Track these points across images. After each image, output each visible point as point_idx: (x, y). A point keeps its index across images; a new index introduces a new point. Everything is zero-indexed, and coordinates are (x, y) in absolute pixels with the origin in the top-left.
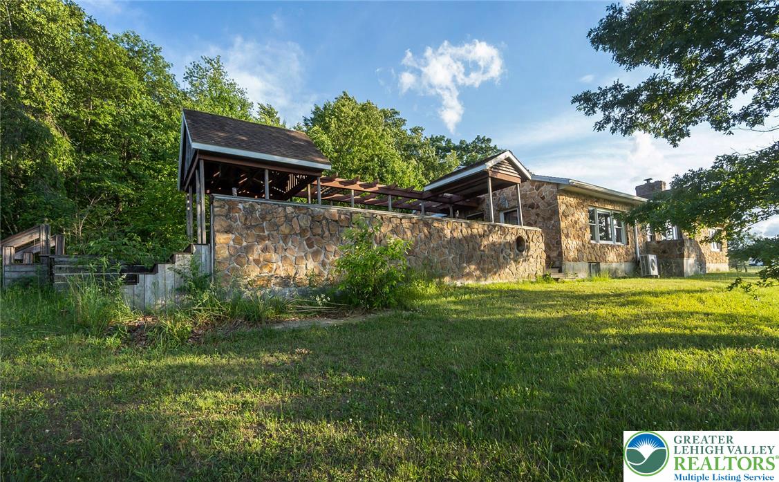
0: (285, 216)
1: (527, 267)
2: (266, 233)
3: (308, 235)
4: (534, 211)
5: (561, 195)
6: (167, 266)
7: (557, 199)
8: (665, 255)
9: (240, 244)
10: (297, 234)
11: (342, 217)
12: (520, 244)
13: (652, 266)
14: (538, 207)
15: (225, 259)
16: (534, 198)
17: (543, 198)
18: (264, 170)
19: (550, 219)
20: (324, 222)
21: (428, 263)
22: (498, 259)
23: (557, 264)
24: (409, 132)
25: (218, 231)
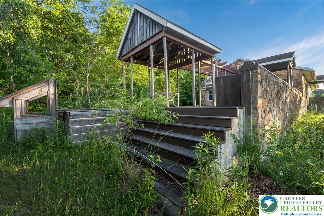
2: (269, 97)
3: (277, 98)
7: (302, 78)
9: (264, 107)
15: (261, 122)
20: (280, 88)
25: (259, 97)
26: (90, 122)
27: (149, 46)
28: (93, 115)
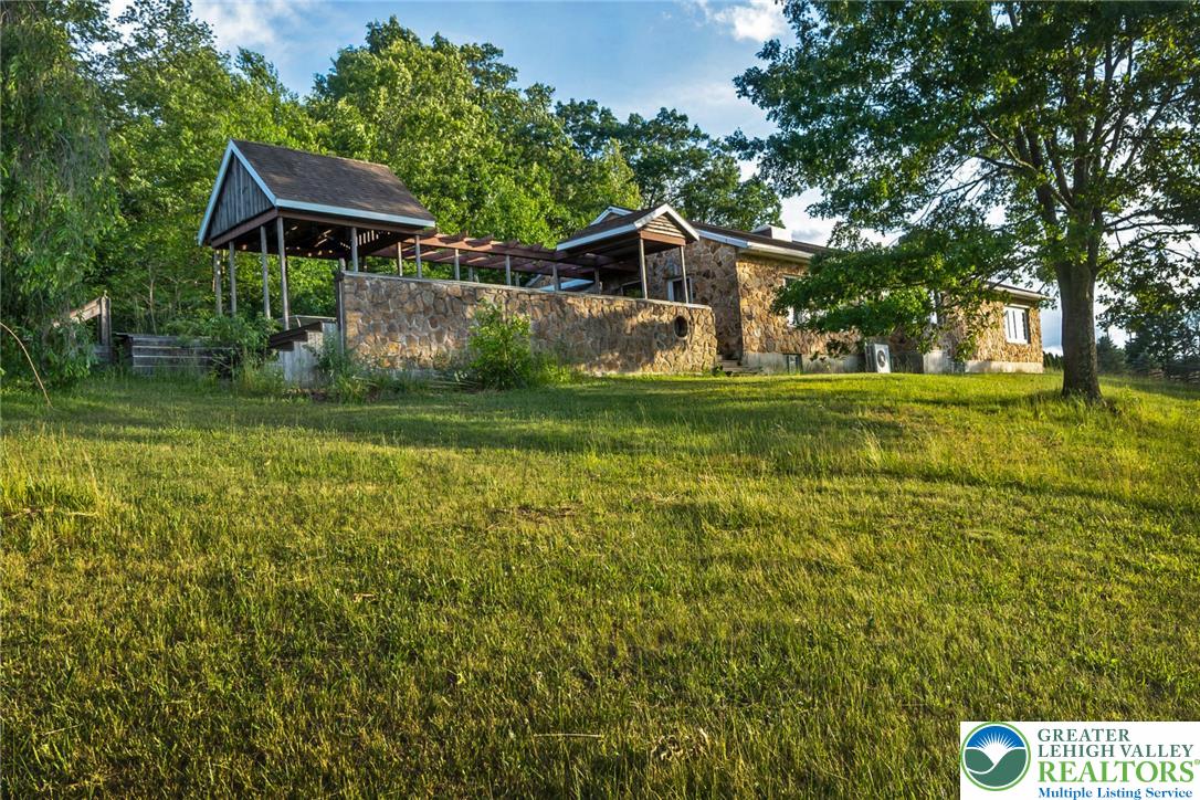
0: (409, 293)
1: (690, 357)
2: (392, 311)
3: (431, 314)
4: (709, 281)
5: (741, 261)
6: (302, 343)
7: (735, 266)
8: (903, 345)
9: (368, 322)
10: (420, 313)
11: (466, 293)
12: (681, 325)
13: (880, 361)
14: (714, 276)
15: (355, 337)
16: (709, 263)
17: (720, 264)
18: (350, 228)
19: (728, 293)
20: (447, 299)
21: (562, 348)
22: (650, 345)
23: (737, 354)
24: (523, 97)
25: (349, 309)
26: (155, 352)
27: (259, 227)
28: (160, 343)
